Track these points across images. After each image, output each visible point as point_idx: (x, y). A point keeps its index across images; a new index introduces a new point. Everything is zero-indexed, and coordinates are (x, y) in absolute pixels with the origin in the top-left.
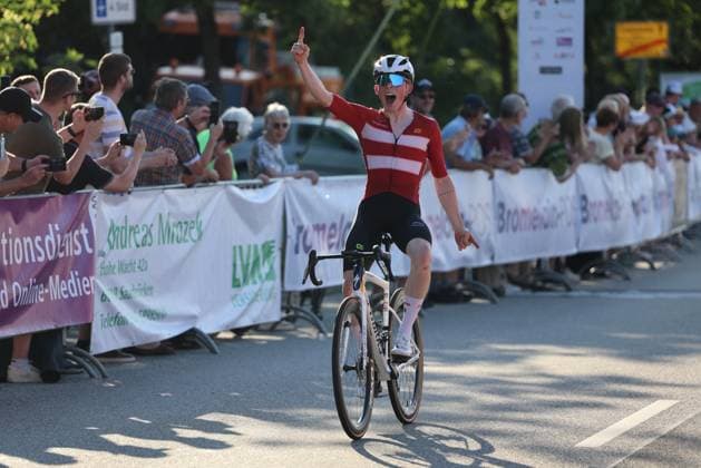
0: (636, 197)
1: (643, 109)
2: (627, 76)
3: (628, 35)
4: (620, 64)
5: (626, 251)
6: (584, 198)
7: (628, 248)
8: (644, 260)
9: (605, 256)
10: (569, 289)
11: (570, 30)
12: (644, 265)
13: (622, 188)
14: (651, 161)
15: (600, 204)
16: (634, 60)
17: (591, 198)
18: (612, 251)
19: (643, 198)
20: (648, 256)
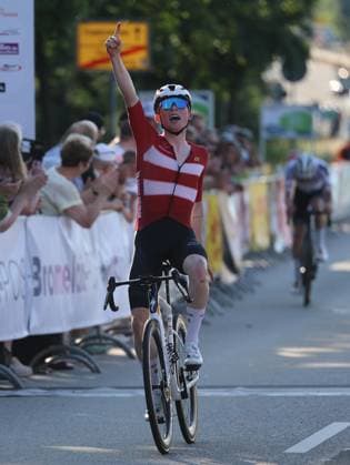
0: (107, 260)
1: (117, 140)
2: (94, 94)
3: (95, 40)
4: (84, 79)
5: (94, 333)
6: (37, 261)
7: (97, 327)
8: (118, 345)
9: (66, 340)
10: (17, 387)
11: (15, 32)
12: (119, 352)
13: (88, 248)
14: (127, 210)
15: (58, 269)
16: (103, 73)
17: (44, 263)
18: (75, 333)
19: (115, 260)
20: (123, 339)
